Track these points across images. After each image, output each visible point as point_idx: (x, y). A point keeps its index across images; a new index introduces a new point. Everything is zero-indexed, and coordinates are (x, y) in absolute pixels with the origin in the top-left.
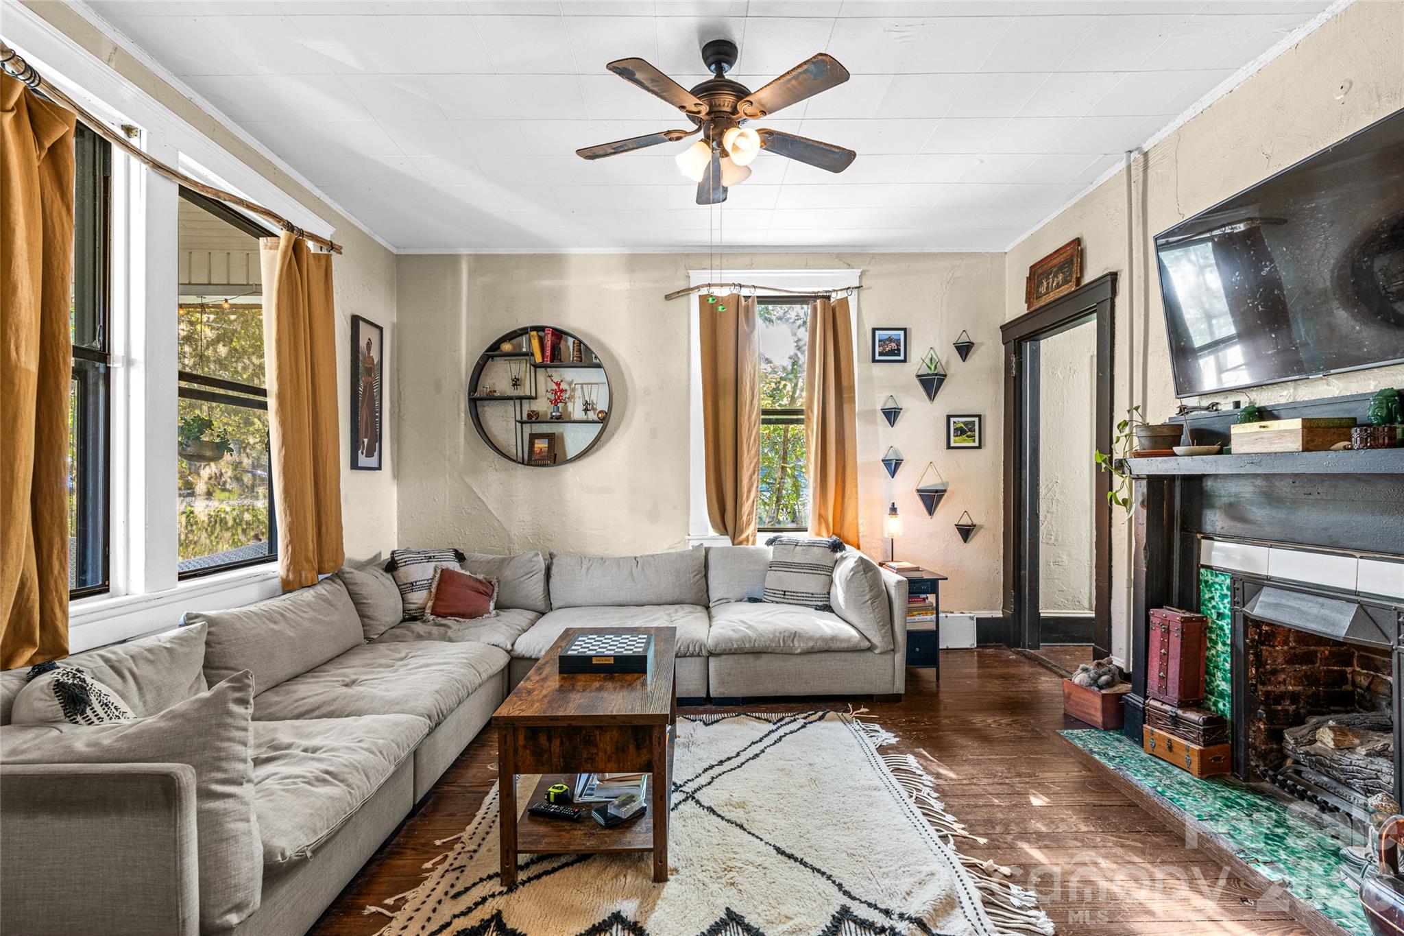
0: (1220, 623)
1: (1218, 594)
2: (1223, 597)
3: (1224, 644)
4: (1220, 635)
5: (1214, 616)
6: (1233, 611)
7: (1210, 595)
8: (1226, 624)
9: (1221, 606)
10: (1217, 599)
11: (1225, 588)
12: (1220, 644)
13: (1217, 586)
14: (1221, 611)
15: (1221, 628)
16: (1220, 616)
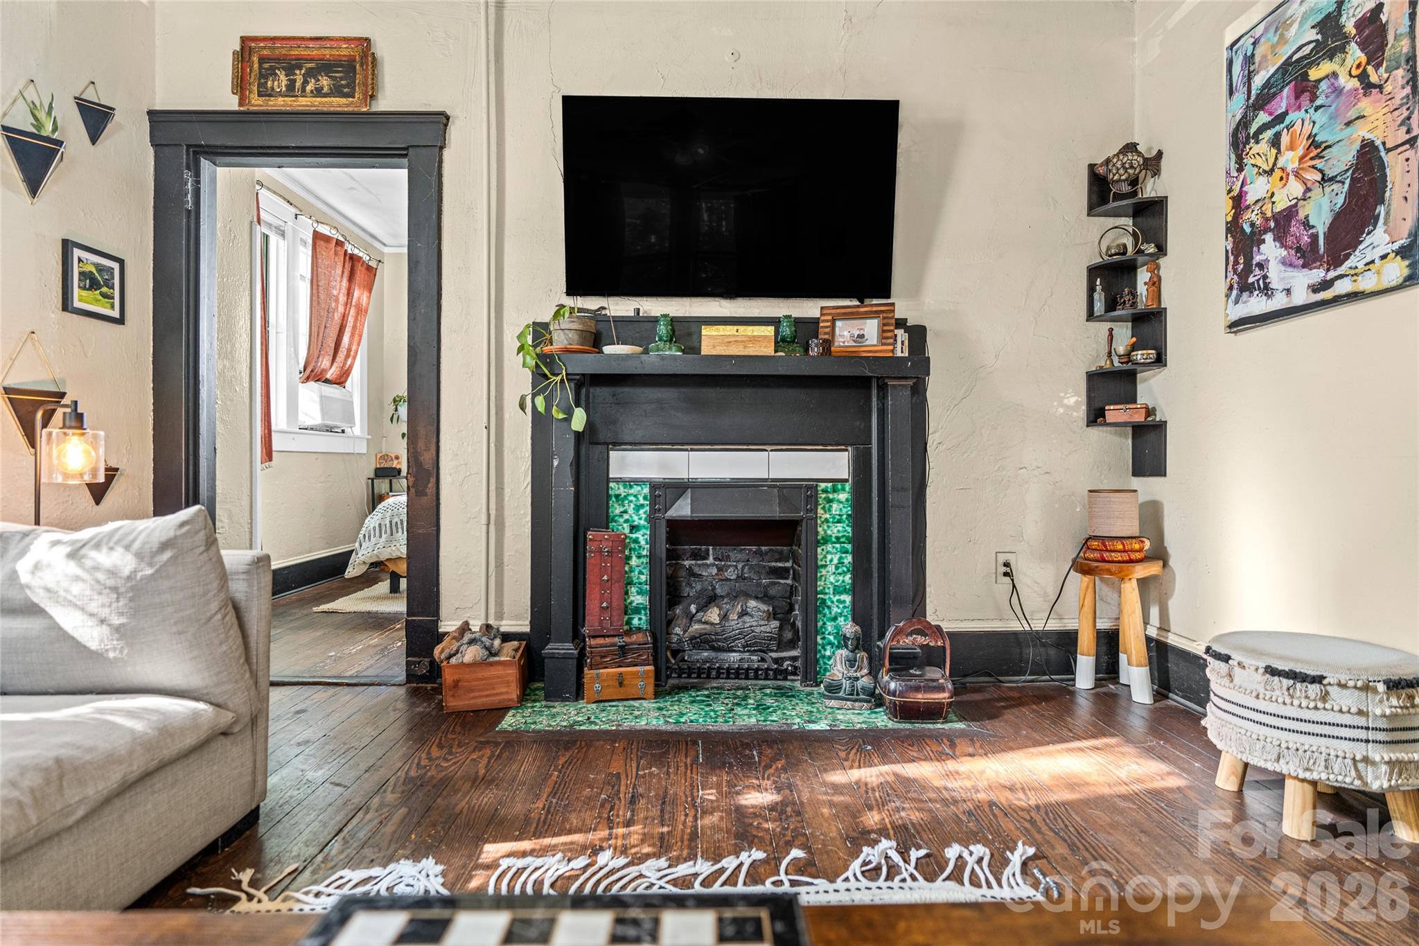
0: (634, 536)
1: (632, 506)
2: (638, 507)
3: (639, 557)
4: (635, 549)
5: (627, 531)
6: (652, 519)
7: (622, 509)
8: (642, 537)
9: (636, 518)
10: (631, 511)
11: (641, 498)
12: (634, 558)
13: (631, 498)
14: (636, 523)
15: (636, 541)
16: (634, 528)
